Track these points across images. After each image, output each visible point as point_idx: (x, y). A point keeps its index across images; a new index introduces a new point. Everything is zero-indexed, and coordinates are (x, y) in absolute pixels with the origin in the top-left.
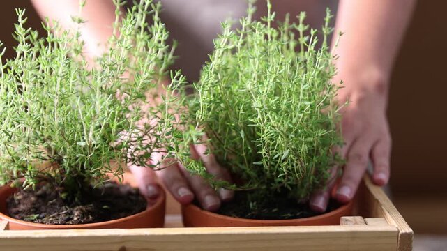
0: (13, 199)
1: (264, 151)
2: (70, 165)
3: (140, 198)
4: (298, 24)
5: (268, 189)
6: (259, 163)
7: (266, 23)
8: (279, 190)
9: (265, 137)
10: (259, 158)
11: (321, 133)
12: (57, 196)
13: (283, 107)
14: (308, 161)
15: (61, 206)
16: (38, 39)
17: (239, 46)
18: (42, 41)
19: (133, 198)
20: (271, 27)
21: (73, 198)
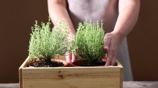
0: (33, 64)
1: (89, 50)
2: (47, 55)
3: (63, 64)
4: (97, 23)
5: (91, 60)
6: (88, 53)
7: (90, 23)
8: (93, 60)
9: (89, 47)
10: (88, 52)
11: (101, 46)
12: (44, 63)
13: (93, 40)
14: (99, 52)
15: (45, 65)
16: (39, 28)
17: (84, 28)
18: (40, 28)
19: (61, 64)
20: (91, 24)
21: (47, 63)
